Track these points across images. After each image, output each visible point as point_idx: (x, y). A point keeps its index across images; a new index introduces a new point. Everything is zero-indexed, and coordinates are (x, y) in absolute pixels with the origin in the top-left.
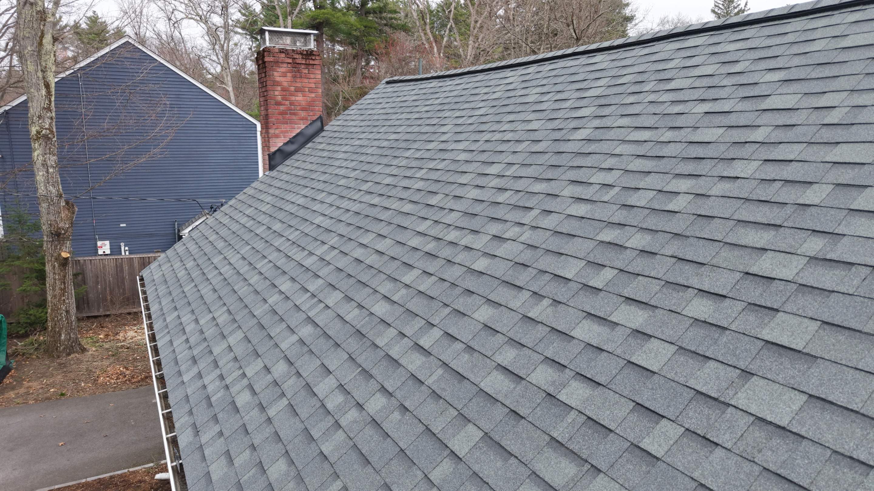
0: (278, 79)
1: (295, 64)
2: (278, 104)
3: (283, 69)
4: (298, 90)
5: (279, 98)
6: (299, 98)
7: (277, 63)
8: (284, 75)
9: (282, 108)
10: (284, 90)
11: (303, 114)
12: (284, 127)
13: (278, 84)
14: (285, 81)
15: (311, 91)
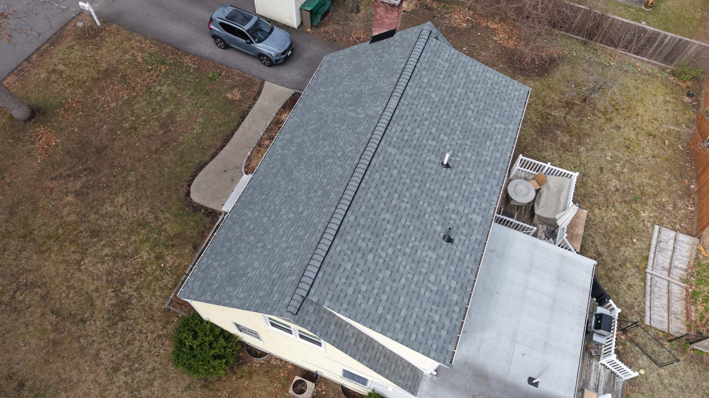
0: (379, 12)
1: (386, 8)
2: (378, 20)
3: (381, 9)
4: (386, 17)
5: (378, 18)
6: (387, 20)
7: (379, 6)
8: (382, 11)
9: (379, 22)
10: (380, 16)
11: (387, 26)
12: (379, 29)
13: (379, 13)
14: (382, 13)
15: (392, 19)
